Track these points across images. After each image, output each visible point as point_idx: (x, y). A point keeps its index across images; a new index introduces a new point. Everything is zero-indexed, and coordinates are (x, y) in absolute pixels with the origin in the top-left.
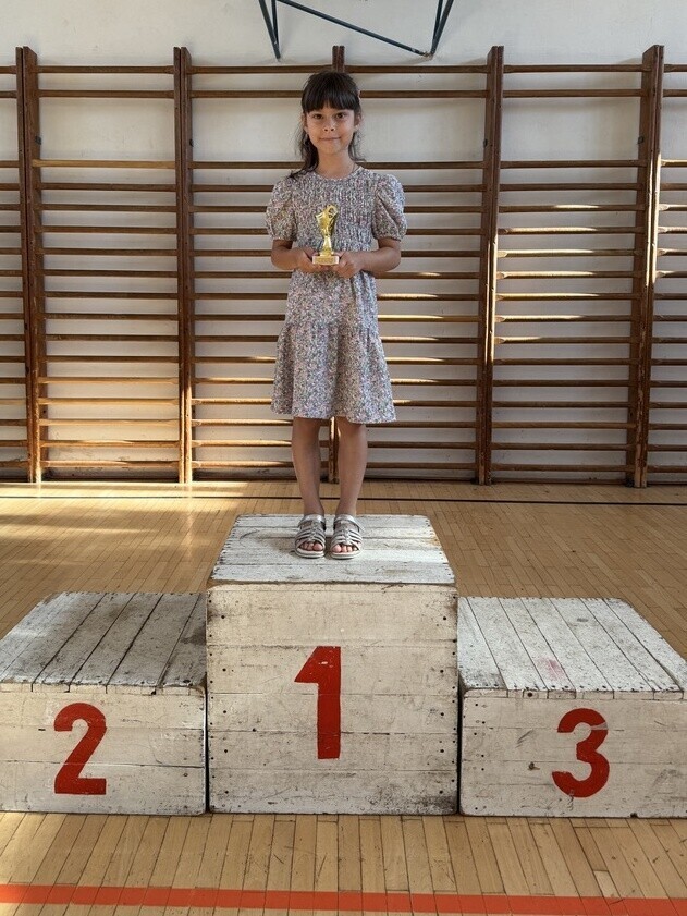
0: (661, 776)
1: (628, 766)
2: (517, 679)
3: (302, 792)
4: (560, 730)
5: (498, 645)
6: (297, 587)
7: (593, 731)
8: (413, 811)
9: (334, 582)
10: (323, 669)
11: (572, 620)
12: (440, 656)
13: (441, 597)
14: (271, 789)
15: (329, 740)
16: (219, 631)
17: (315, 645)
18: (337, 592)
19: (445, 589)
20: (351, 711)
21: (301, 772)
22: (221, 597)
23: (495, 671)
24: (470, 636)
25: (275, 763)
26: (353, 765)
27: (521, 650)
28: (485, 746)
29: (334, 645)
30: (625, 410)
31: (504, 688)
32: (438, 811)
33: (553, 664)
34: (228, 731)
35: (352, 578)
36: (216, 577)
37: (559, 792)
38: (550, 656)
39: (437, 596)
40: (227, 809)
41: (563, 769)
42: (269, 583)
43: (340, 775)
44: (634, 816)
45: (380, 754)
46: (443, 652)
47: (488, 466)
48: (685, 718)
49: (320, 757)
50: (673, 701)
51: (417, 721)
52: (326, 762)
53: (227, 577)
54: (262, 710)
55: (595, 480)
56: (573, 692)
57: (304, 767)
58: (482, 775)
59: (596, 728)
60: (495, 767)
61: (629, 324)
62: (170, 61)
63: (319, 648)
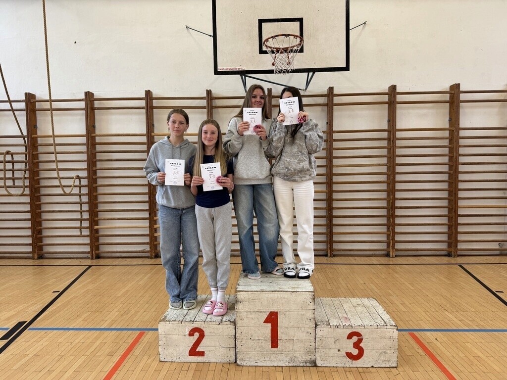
0: (381, 354)
1: (370, 350)
2: (334, 322)
3: (266, 359)
4: (347, 339)
5: (329, 312)
6: (264, 293)
8: (302, 365)
9: (275, 291)
10: (272, 319)
11: (355, 305)
12: (310, 315)
13: (309, 296)
14: (256, 358)
15: (274, 343)
16: (240, 307)
17: (270, 311)
18: (276, 295)
19: (311, 293)
20: (282, 333)
22: (240, 296)
23: (327, 320)
24: (320, 310)
25: (258, 349)
26: (283, 350)
27: (336, 314)
28: (324, 342)
29: (276, 311)
30: (386, 227)
31: (329, 325)
32: (310, 365)
33: (346, 318)
34: (242, 339)
35: (281, 290)
36: (238, 290)
37: (348, 359)
38: (346, 316)
39: (308, 295)
40: (242, 364)
41: (349, 351)
42: (255, 291)
43: (279, 353)
44: (373, 367)
45: (291, 346)
46: (310, 313)
47: (332, 250)
48: (388, 335)
49: (272, 347)
50: (384, 329)
51: (302, 336)
52: (274, 349)
53: (241, 290)
54: (253, 332)
55: (375, 254)
56: (352, 326)
57: (267, 351)
58: (323, 354)
59: (359, 338)
60: (327, 351)
61: (386, 193)
62: (205, 95)
63: (271, 312)
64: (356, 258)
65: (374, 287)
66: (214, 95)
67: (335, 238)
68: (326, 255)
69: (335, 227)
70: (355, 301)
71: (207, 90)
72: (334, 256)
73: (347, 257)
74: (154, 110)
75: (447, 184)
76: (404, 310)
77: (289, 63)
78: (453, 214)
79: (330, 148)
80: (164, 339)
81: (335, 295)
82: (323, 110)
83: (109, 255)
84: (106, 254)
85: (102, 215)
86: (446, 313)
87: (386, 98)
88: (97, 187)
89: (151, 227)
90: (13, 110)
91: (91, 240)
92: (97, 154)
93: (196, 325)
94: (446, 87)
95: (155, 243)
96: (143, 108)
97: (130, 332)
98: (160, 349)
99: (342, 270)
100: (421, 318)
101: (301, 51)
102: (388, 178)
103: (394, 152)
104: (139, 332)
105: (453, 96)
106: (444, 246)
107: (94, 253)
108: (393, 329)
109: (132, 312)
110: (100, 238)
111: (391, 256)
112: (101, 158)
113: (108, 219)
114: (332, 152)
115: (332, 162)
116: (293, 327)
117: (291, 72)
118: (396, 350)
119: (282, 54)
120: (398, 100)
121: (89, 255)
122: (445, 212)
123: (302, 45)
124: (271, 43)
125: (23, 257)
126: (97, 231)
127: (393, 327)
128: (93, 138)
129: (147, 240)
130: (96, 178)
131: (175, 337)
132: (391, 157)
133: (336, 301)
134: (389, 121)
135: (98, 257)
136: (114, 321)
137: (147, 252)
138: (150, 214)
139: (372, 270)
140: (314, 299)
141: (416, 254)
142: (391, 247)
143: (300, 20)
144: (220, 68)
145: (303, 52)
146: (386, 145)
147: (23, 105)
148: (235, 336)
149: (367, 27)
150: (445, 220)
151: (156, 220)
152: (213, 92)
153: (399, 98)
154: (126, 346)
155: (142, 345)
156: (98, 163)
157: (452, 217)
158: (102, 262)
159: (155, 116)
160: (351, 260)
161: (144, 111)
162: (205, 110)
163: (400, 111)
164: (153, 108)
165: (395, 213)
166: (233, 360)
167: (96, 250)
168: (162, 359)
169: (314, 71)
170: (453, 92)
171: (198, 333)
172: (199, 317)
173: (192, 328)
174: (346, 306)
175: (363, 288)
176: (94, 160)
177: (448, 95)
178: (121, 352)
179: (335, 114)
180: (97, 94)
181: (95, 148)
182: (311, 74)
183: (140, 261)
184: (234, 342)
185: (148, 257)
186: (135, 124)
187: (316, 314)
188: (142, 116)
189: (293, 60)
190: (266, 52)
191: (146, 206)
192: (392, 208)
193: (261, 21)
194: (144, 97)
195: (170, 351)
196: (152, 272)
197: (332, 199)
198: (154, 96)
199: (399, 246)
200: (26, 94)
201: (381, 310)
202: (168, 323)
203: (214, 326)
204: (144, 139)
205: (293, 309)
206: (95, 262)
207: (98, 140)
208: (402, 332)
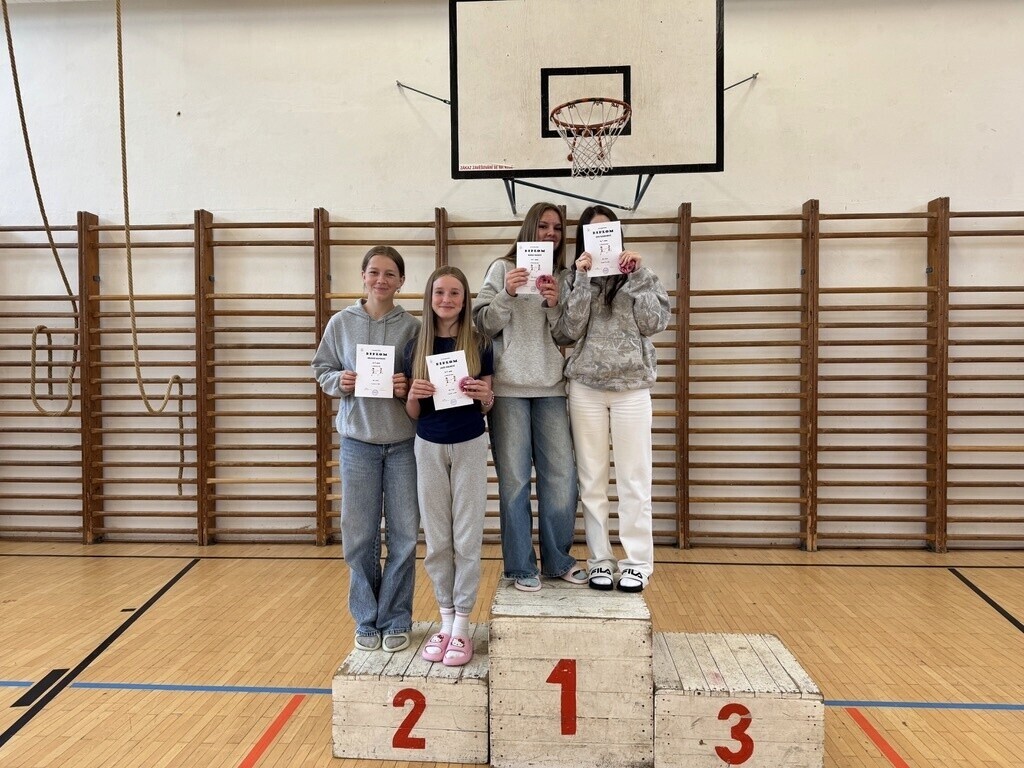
0: (789, 751)
1: (766, 744)
2: (691, 684)
3: (549, 758)
4: (720, 718)
5: (681, 663)
6: (548, 620)
7: (742, 719)
9: (571, 617)
10: (565, 674)
11: (735, 648)
12: (642, 667)
13: (642, 628)
14: (531, 755)
15: (569, 724)
16: (497, 648)
17: (559, 658)
18: (573, 624)
19: (644, 623)
20: (585, 704)
21: (550, 743)
22: (500, 625)
23: (677, 679)
24: (662, 657)
25: (533, 737)
26: (584, 739)
27: (696, 666)
28: (670, 726)
29: (571, 658)
30: (798, 488)
31: (682, 689)
33: (717, 675)
34: (503, 714)
35: (583, 615)
36: (494, 612)
37: (721, 761)
38: (716, 670)
39: (639, 627)
40: (502, 767)
41: (723, 744)
42: (529, 617)
43: (576, 746)
45: (602, 732)
46: (643, 664)
47: (687, 533)
48: (804, 712)
49: (563, 733)
50: (795, 700)
51: (627, 710)
52: (567, 737)
53: (501, 613)
54: (525, 701)
55: (775, 545)
56: (728, 692)
57: (552, 740)
58: (668, 749)
59: (744, 717)
60: (677, 742)
61: (798, 418)
62: (432, 218)
63: (562, 661)
64: (737, 551)
65: (774, 613)
66: (451, 219)
67: (694, 510)
68: (675, 545)
69: (694, 487)
70: (736, 639)
71: (437, 209)
72: (692, 546)
73: (718, 550)
74: (332, 247)
75: (923, 401)
76: (837, 660)
77: (602, 156)
78: (938, 464)
79: (683, 327)
80: (343, 712)
81: (692, 627)
82: (669, 250)
83: (236, 537)
84: (229, 535)
85: (222, 457)
86: (924, 668)
87: (797, 227)
88: (214, 400)
89: (320, 481)
90: (53, 246)
91: (200, 506)
92: (216, 333)
93: (407, 684)
94: (920, 204)
95: (328, 514)
96: (309, 244)
97: (274, 695)
98: (335, 732)
99: (709, 576)
100: (872, 677)
101: (627, 131)
102: (803, 387)
103: (815, 335)
104: (293, 695)
105: (936, 224)
106: (918, 529)
107: (204, 532)
108: (814, 700)
109: (280, 654)
110: (218, 502)
111: (809, 548)
112: (223, 342)
113: (235, 465)
114: (688, 333)
115: (688, 353)
116: (607, 691)
117: (604, 174)
118: (821, 745)
119: (588, 139)
120: (822, 230)
121: (195, 537)
122: (920, 458)
123: (627, 120)
124: (566, 116)
125: (63, 539)
126: (212, 488)
127: (813, 696)
128: (210, 302)
129: (312, 507)
130: (214, 383)
131: (366, 707)
132: (809, 345)
133: (695, 640)
134: (804, 272)
135: (213, 541)
136: (241, 673)
137: (312, 532)
138: (318, 456)
139: (771, 577)
140: (650, 635)
141: (859, 545)
142: (808, 531)
143: (625, 71)
144: (463, 166)
145: (629, 133)
146: (798, 321)
147: (72, 237)
148: (488, 708)
149: (759, 84)
150: (920, 476)
151: (330, 469)
152: (449, 212)
153: (825, 226)
154: (265, 725)
155: (298, 723)
156: (218, 352)
157: (935, 470)
158: (221, 550)
159: (333, 260)
160: (727, 555)
161: (312, 249)
162: (433, 249)
163: (827, 252)
164: (329, 243)
165: (816, 459)
166: (483, 758)
167: (209, 527)
168: (339, 753)
169: (652, 171)
170: (935, 215)
171: (413, 700)
172: (415, 667)
173: (400, 689)
174: (716, 651)
175: (750, 613)
176: (211, 346)
177: (925, 220)
178: (256, 736)
179: (694, 257)
180: (219, 216)
181: (212, 323)
182: (645, 177)
183: (296, 551)
184: (485, 720)
185: (313, 543)
186: (293, 276)
187: (654, 665)
188: (307, 259)
189: (609, 150)
190: (555, 134)
191: (311, 439)
192: (810, 448)
193: (546, 73)
194: (313, 221)
195: (356, 735)
196: (322, 573)
197: (688, 429)
198: (331, 220)
199: (824, 528)
200: (80, 215)
201: (788, 660)
202: (352, 678)
203: (446, 686)
204: (310, 305)
205: (608, 654)
206: (207, 550)
207: (218, 305)
208: (833, 707)
